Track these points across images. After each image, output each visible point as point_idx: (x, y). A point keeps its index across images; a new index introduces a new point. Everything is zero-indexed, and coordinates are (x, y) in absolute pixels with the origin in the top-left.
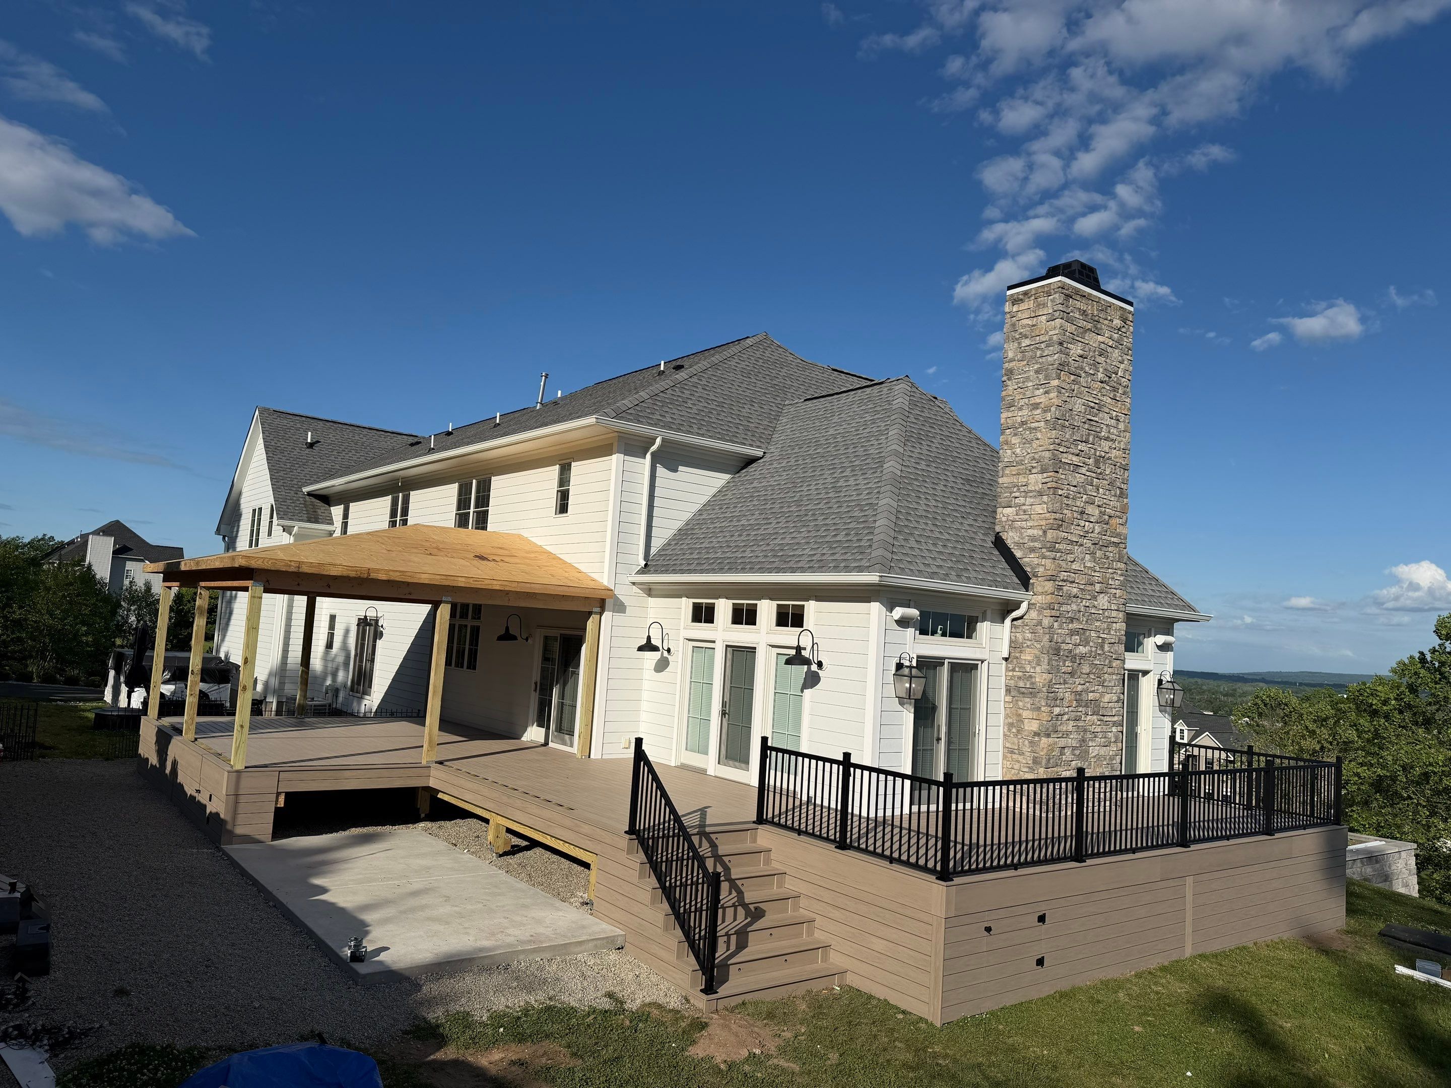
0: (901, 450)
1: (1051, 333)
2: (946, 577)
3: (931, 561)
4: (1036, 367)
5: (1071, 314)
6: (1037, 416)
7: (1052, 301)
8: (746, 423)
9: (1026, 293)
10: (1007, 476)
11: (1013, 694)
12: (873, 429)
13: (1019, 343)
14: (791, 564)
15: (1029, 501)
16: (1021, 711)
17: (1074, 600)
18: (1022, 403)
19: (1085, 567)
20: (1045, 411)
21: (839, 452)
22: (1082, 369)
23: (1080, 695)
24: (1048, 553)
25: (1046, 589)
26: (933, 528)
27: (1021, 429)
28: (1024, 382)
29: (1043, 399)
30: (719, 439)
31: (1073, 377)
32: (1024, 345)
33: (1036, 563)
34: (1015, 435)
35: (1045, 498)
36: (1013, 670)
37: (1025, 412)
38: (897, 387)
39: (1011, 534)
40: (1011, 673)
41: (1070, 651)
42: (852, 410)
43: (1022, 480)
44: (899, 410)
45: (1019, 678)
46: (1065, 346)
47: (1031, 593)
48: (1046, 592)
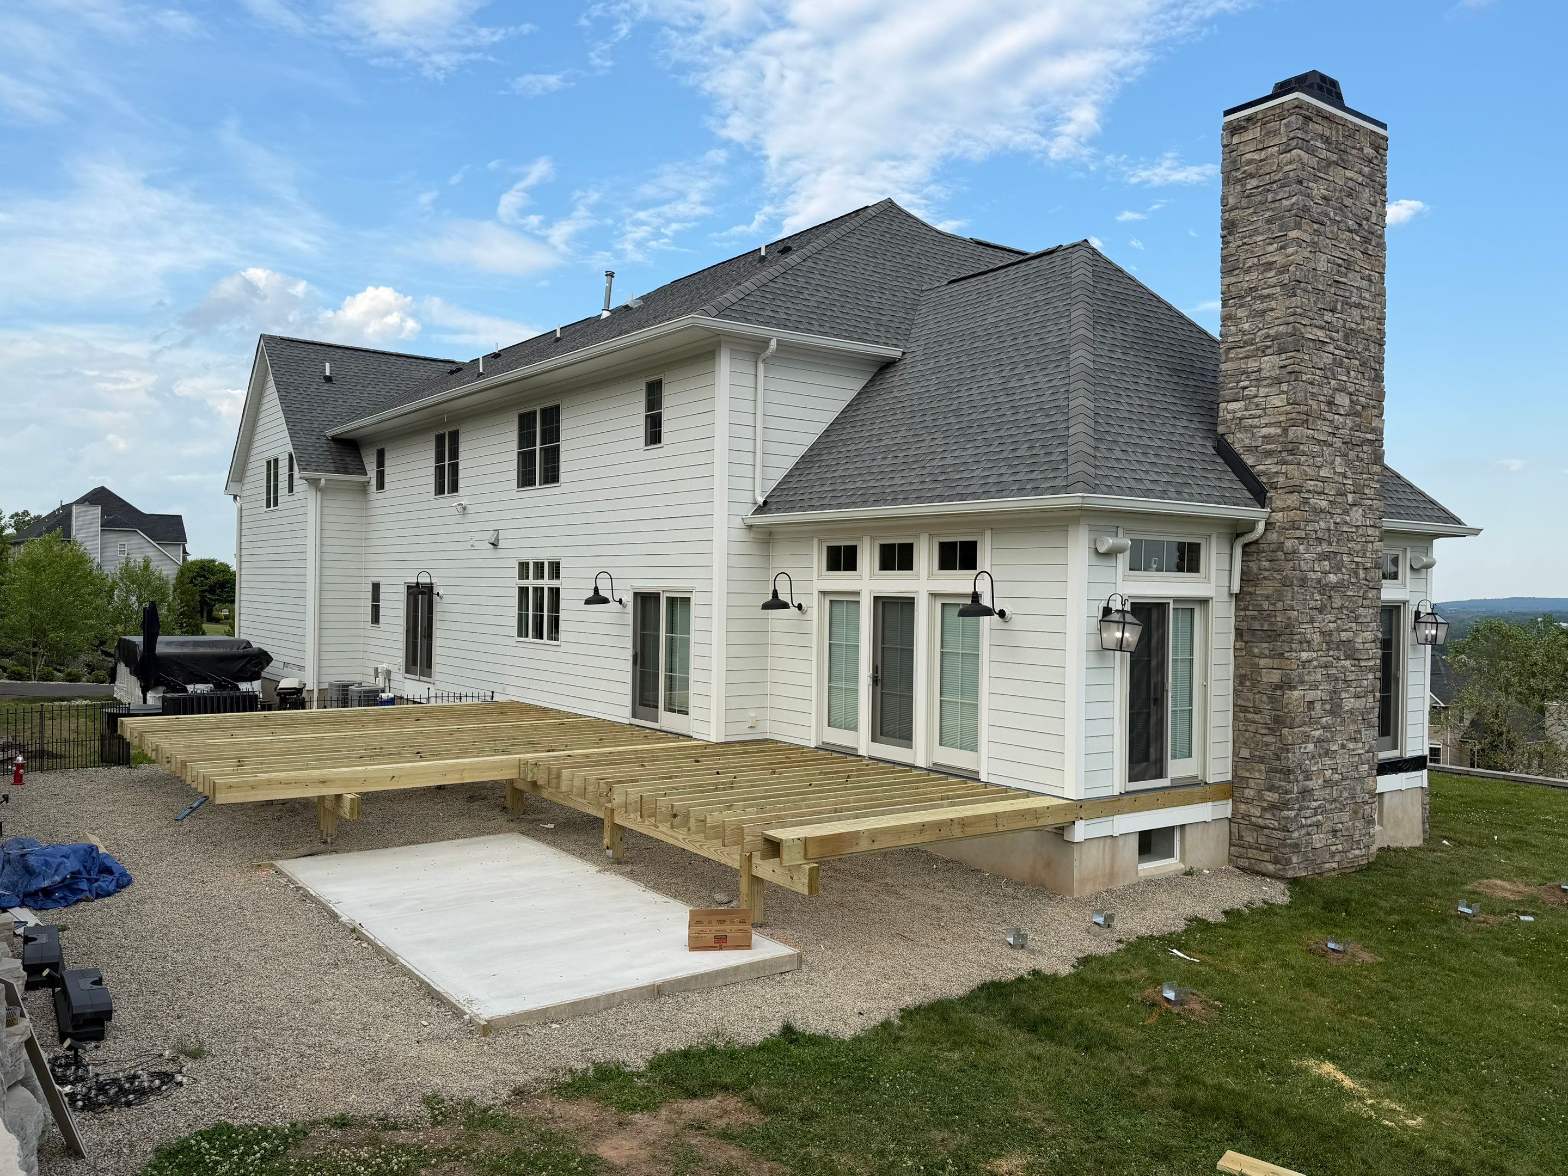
0: (1091, 336)
1: (1286, 168)
2: (1164, 494)
3: (1143, 476)
4: (1268, 214)
5: (1312, 142)
6: (1270, 280)
7: (1287, 125)
8: (877, 316)
9: (1249, 119)
10: (1232, 360)
11: (1245, 639)
12: (1049, 312)
13: (1243, 185)
14: (958, 490)
15: (1263, 391)
16: (1257, 659)
17: (1323, 515)
18: (1249, 264)
19: (1335, 473)
20: (1281, 273)
21: (1005, 344)
22: (1327, 215)
23: (1330, 635)
24: (1291, 458)
25: (1289, 502)
26: (1140, 433)
27: (1249, 299)
29: (1279, 259)
30: (846, 337)
31: (1316, 226)
32: (1249, 187)
33: (1275, 470)
34: (1242, 306)
35: (1285, 387)
36: (1245, 609)
37: (1254, 275)
38: (1074, 256)
39: (1238, 435)
40: (1242, 613)
41: (1319, 581)
42: (1016, 289)
43: (1252, 364)
44: (1082, 285)
45: (1254, 618)
46: (1305, 185)
47: (1269, 510)
48: (1288, 507)
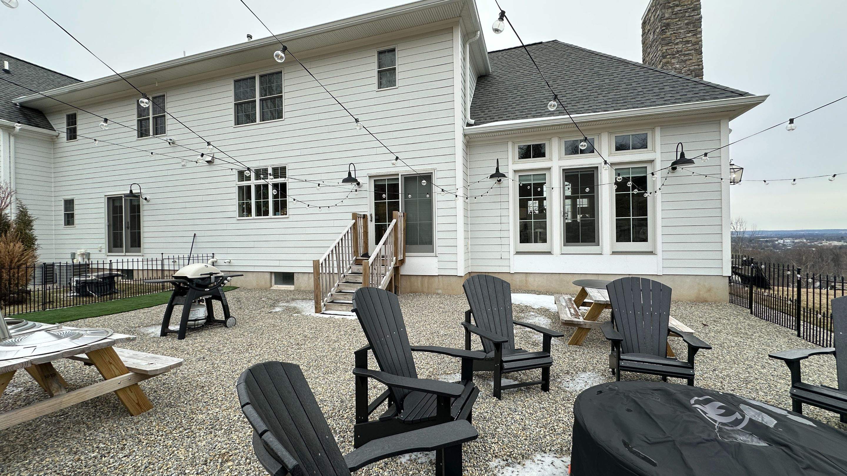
18: (677, 41)
28: (677, 30)
32: (675, 10)
